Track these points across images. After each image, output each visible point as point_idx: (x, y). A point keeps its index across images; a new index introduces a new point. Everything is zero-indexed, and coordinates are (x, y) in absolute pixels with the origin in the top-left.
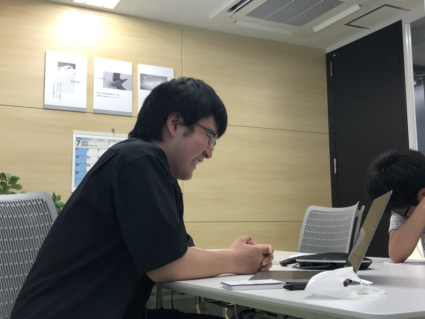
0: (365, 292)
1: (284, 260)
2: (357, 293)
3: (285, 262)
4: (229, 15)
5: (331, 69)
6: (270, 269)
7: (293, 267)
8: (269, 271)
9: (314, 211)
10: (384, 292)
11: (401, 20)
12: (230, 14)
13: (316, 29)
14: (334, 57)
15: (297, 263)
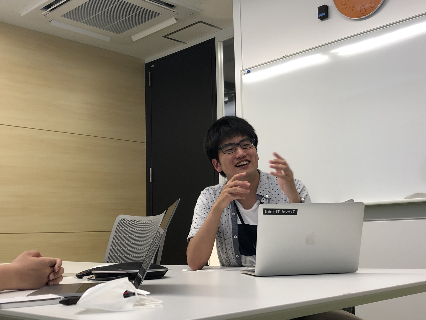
0: (143, 302)
1: (81, 272)
2: (133, 304)
3: (82, 273)
4: (42, 13)
5: (149, 79)
6: (61, 283)
7: (88, 279)
8: (58, 285)
9: (123, 220)
10: (161, 302)
11: (215, 38)
12: (44, 13)
13: (135, 38)
14: (153, 67)
15: (93, 274)
